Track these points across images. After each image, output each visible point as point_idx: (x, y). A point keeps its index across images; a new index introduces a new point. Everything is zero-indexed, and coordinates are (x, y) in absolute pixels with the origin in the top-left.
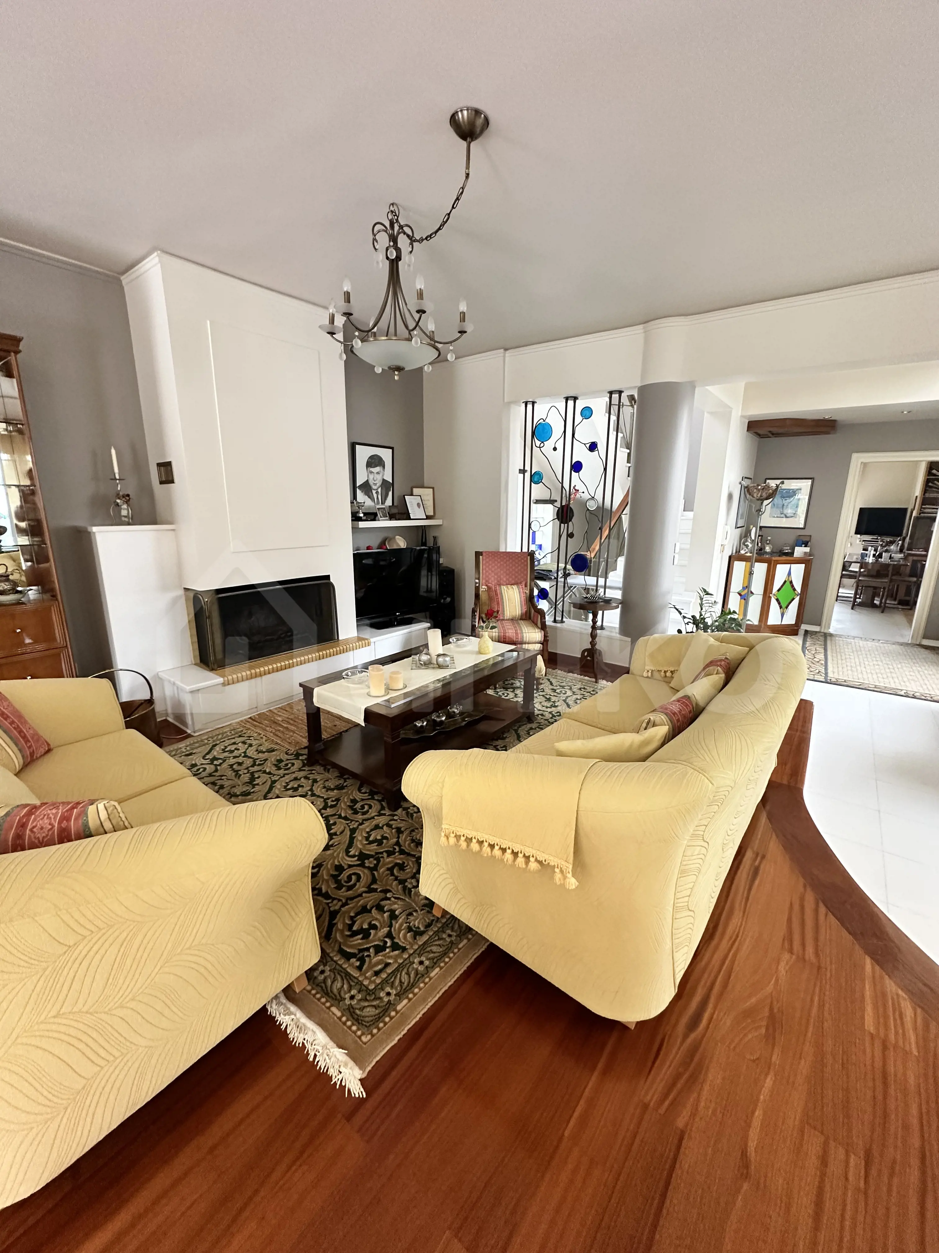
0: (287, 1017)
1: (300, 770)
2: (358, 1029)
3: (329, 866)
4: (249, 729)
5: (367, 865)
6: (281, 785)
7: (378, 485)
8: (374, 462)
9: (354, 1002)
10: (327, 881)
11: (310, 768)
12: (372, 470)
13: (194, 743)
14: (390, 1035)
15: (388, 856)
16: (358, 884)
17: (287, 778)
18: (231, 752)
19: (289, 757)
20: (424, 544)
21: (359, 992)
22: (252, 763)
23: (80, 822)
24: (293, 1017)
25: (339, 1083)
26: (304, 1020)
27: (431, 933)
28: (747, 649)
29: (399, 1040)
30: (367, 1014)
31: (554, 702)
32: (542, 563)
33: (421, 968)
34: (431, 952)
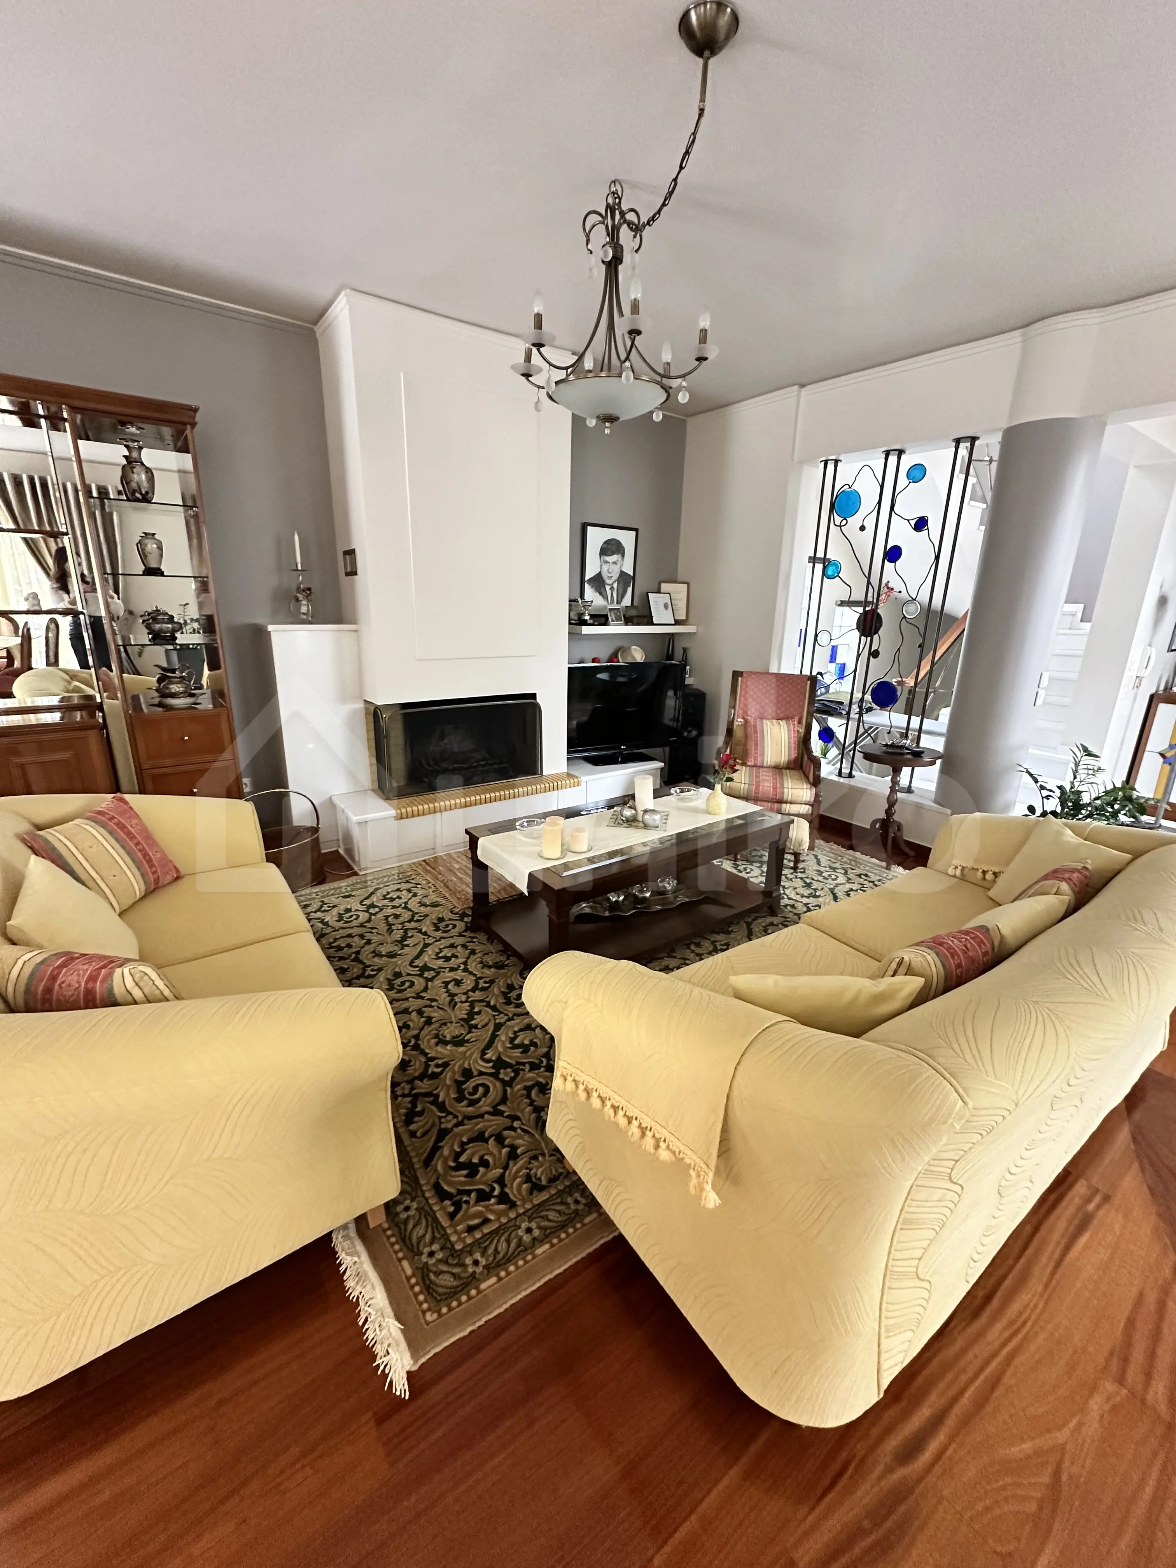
0: (349, 1258)
1: (460, 935)
2: (426, 1301)
3: (456, 1068)
4: (419, 874)
5: (501, 1076)
6: (433, 951)
7: (613, 579)
8: (611, 548)
9: (432, 1261)
10: (449, 1087)
11: (472, 935)
12: (608, 558)
13: (357, 883)
14: (462, 1321)
15: (531, 1070)
16: (484, 1099)
17: (443, 943)
18: (392, 900)
19: (453, 916)
20: (670, 657)
21: (442, 1249)
22: (410, 917)
24: (356, 1259)
25: (382, 1368)
26: (367, 1266)
27: (553, 1192)
28: (1129, 856)
29: (471, 1332)
30: (442, 1283)
31: (815, 890)
32: (831, 690)
33: (527, 1238)
34: (546, 1218)
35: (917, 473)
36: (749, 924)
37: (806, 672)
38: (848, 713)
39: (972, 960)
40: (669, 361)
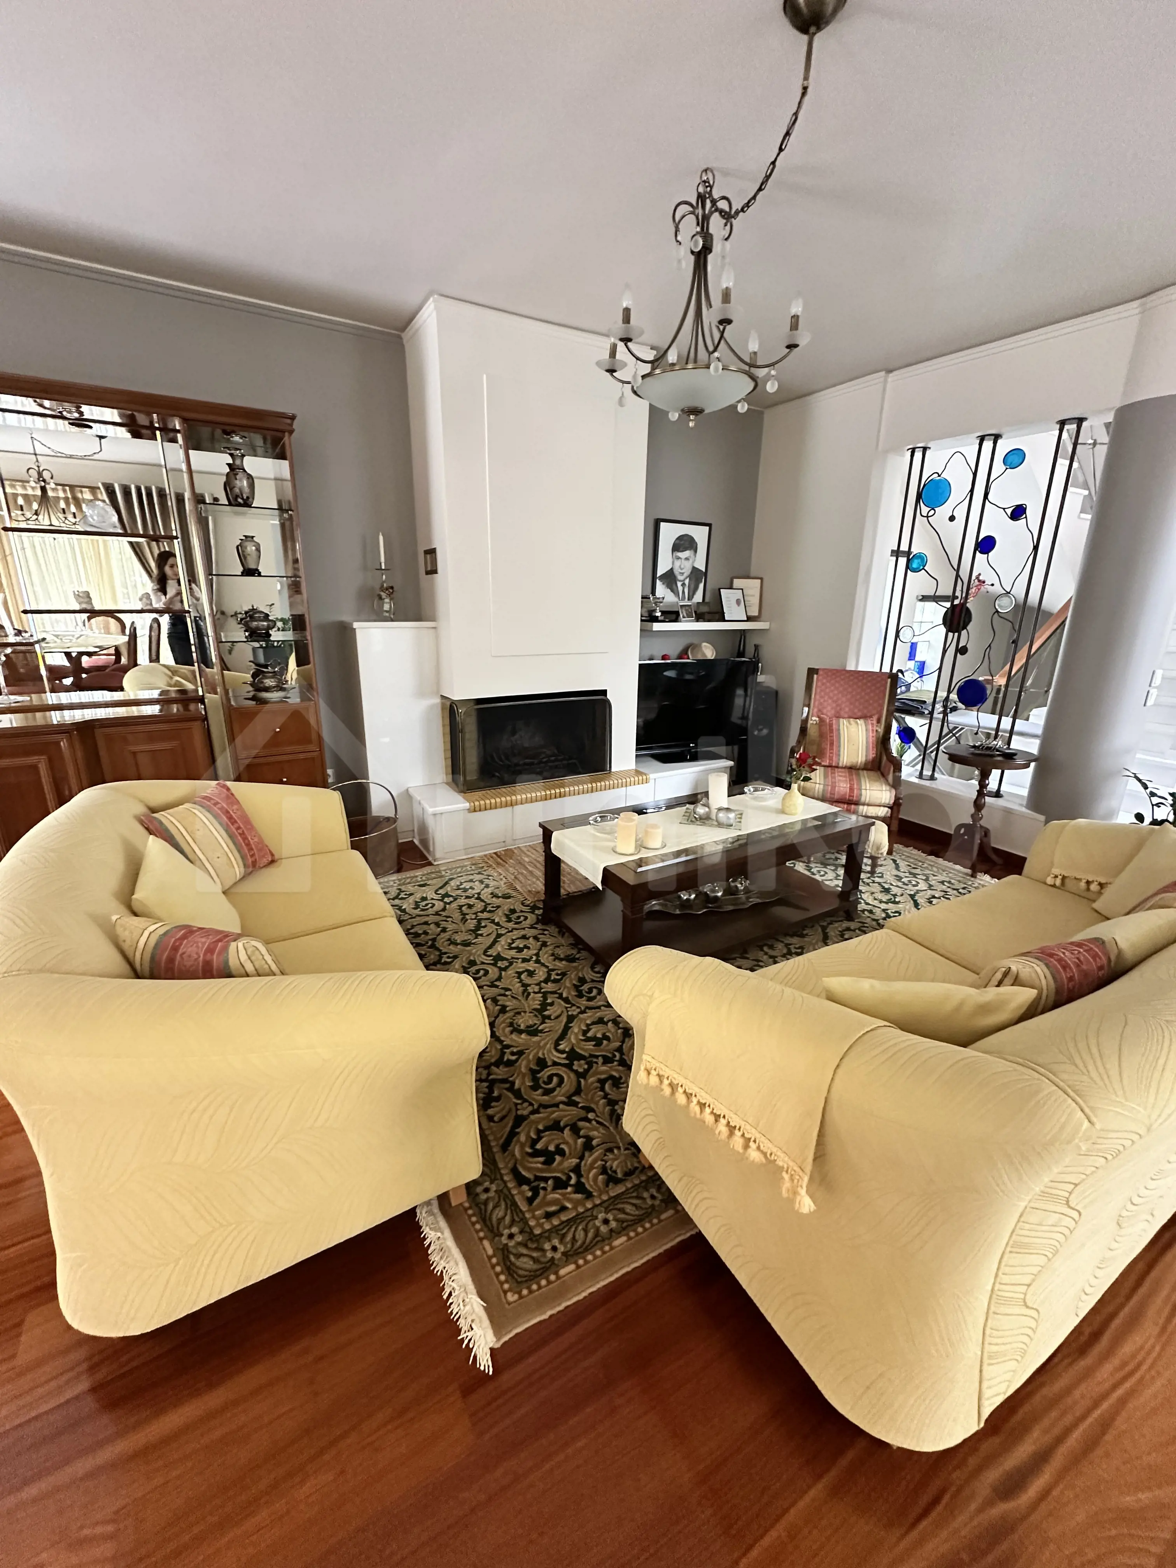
0: (433, 1233)
1: (532, 927)
2: (507, 1281)
3: (531, 1057)
4: (490, 866)
5: (575, 1068)
6: (506, 941)
7: (686, 575)
8: (684, 544)
9: (512, 1243)
10: (524, 1075)
11: (544, 927)
12: (680, 554)
13: (432, 873)
14: (541, 1305)
15: (604, 1063)
16: (558, 1089)
17: (516, 934)
18: (465, 890)
19: (524, 908)
20: (741, 654)
21: (521, 1232)
22: (483, 908)
23: (222, 958)
24: (439, 1234)
25: (466, 1342)
26: (450, 1242)
27: (629, 1185)
29: (551, 1316)
30: (522, 1265)
31: (895, 896)
32: (912, 689)
33: (604, 1229)
34: (622, 1211)
35: (1015, 458)
36: (824, 929)
37: (886, 669)
38: (931, 713)
39: (1085, 974)
40: (756, 350)
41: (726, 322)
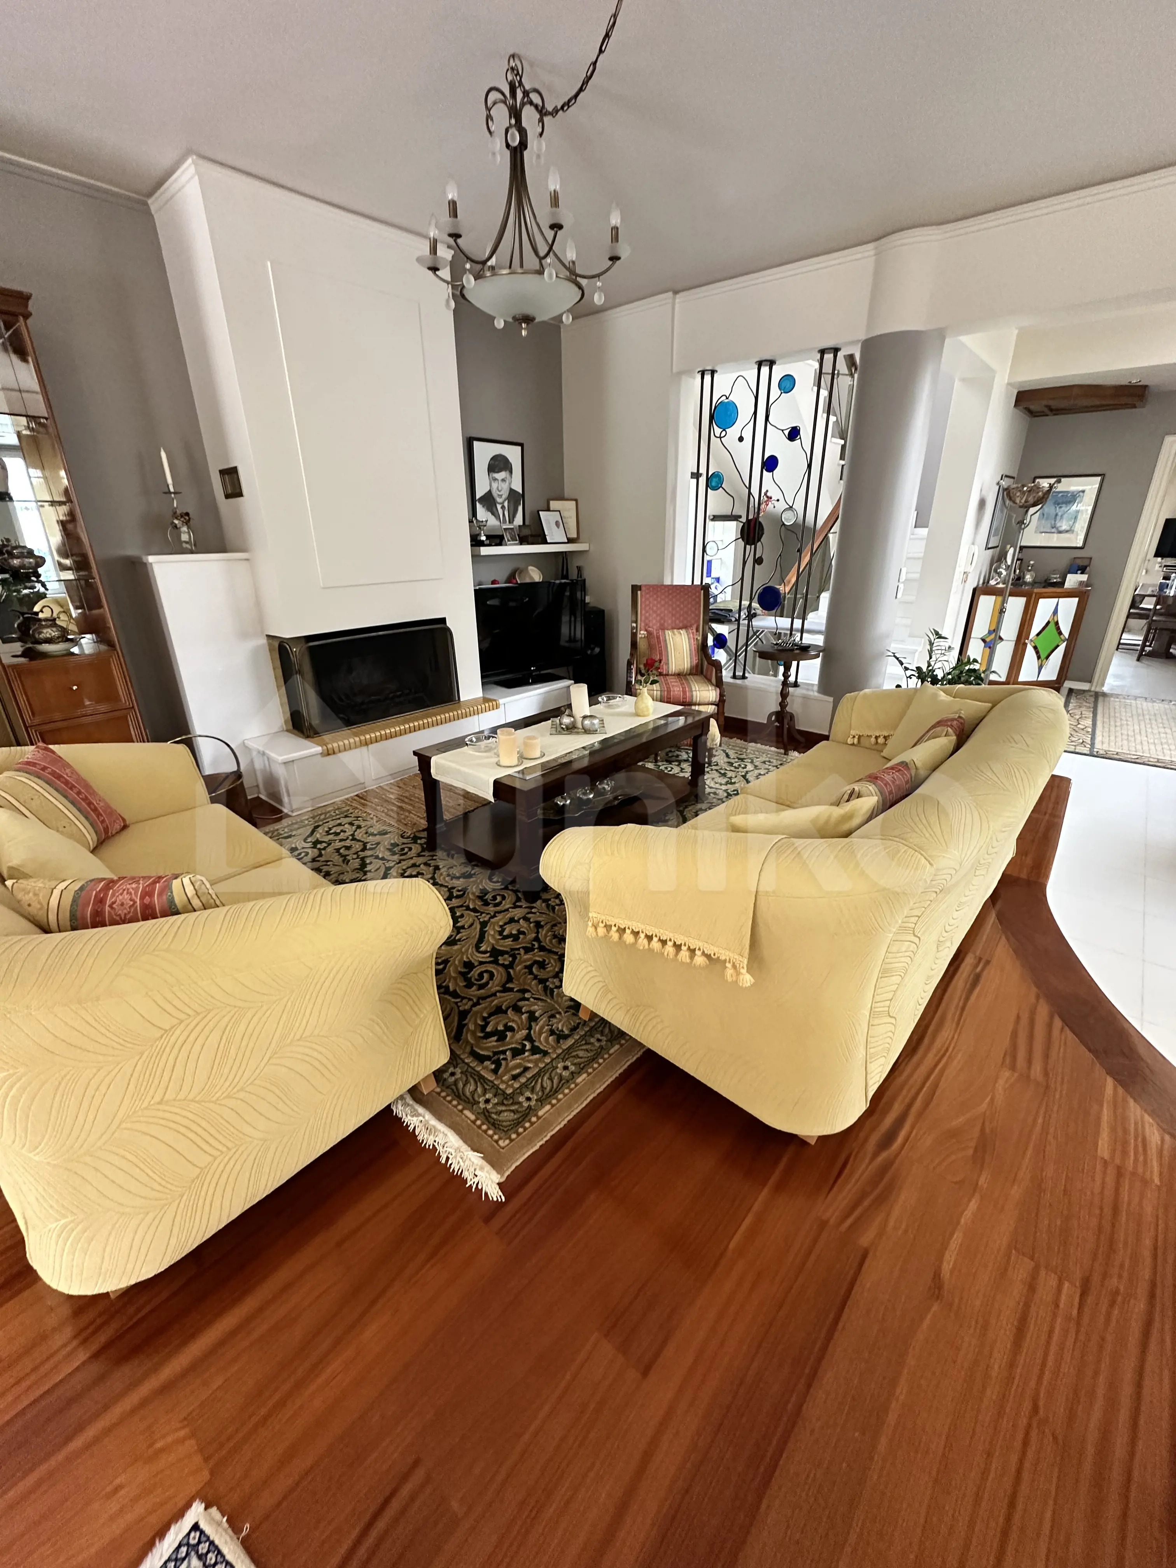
0: (415, 1119)
1: (419, 855)
2: (495, 1133)
3: (457, 962)
4: (356, 808)
5: (501, 962)
7: (504, 497)
8: (499, 464)
9: (489, 1106)
10: (455, 979)
11: (431, 854)
12: (496, 475)
13: (293, 824)
14: (530, 1141)
15: (526, 953)
16: (491, 982)
17: (404, 865)
18: (337, 834)
19: (405, 841)
20: (565, 576)
21: (495, 1096)
22: (362, 847)
23: (164, 897)
24: (421, 1118)
25: (474, 1186)
26: (433, 1122)
27: (577, 1037)
28: (990, 705)
29: (541, 1146)
30: (504, 1119)
31: (731, 778)
32: (719, 600)
33: (565, 1074)
34: (577, 1056)
35: (788, 384)
37: (697, 582)
38: (738, 620)
39: (899, 788)
40: (574, 259)
41: (556, 227)
